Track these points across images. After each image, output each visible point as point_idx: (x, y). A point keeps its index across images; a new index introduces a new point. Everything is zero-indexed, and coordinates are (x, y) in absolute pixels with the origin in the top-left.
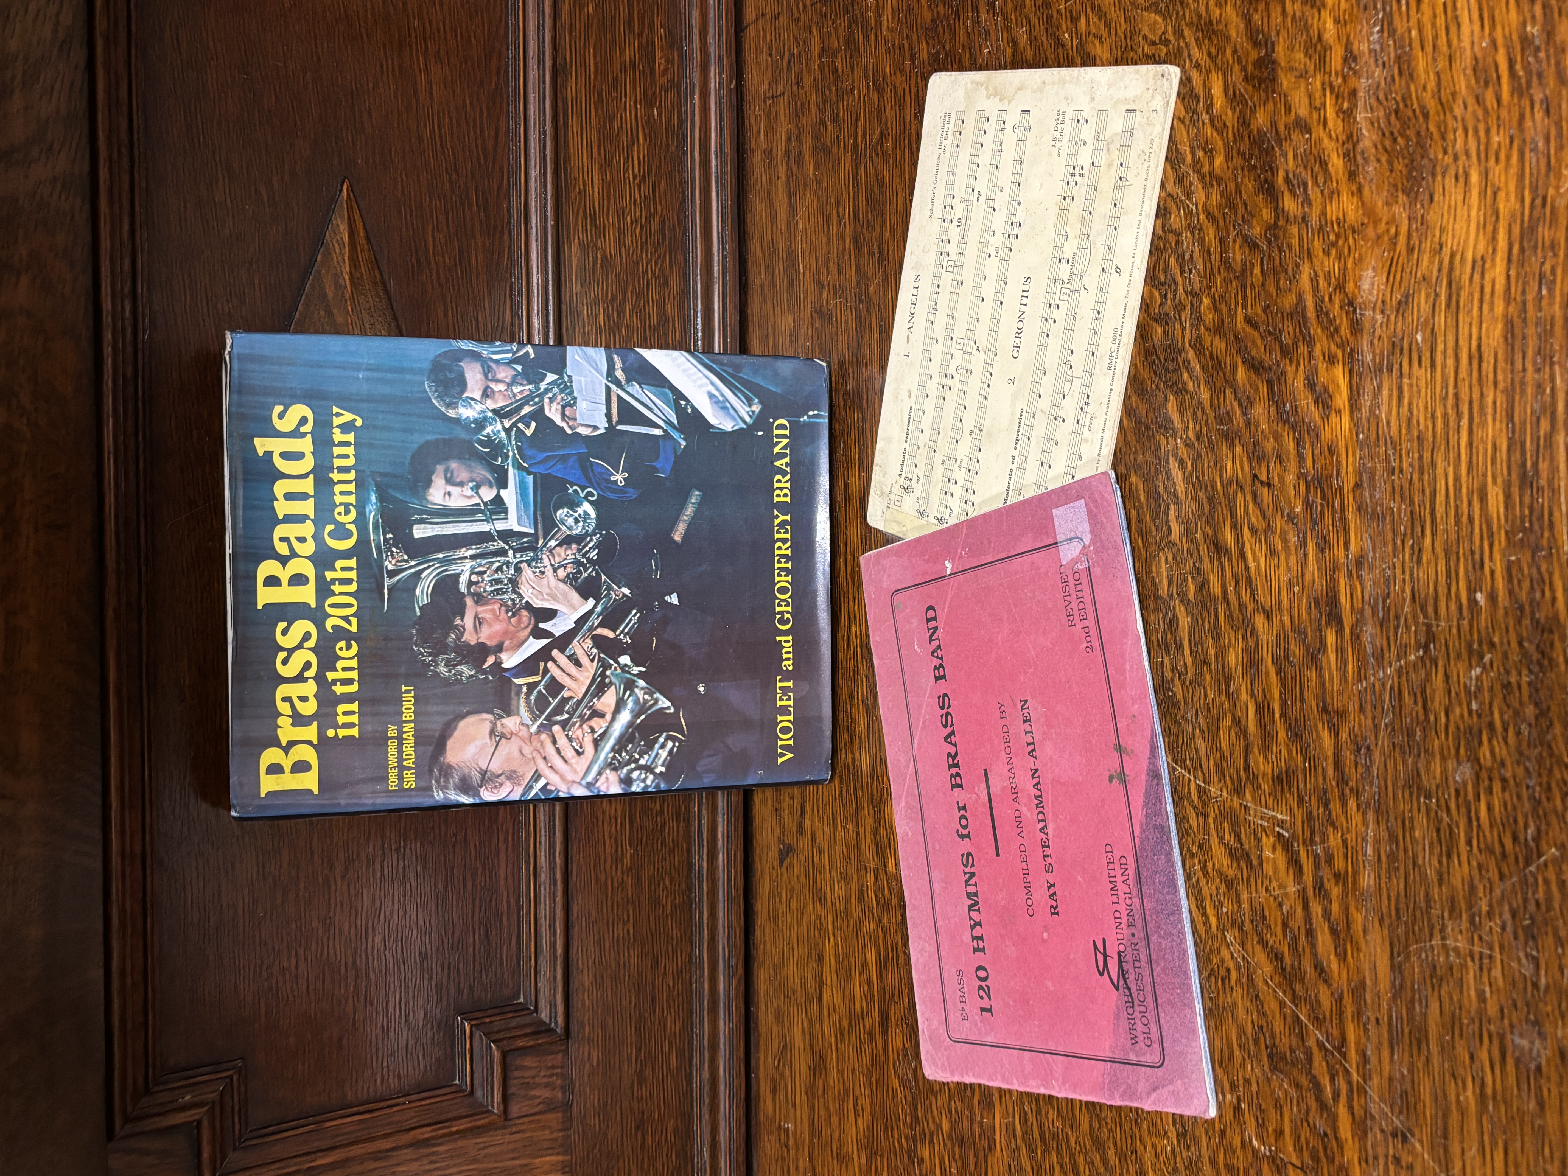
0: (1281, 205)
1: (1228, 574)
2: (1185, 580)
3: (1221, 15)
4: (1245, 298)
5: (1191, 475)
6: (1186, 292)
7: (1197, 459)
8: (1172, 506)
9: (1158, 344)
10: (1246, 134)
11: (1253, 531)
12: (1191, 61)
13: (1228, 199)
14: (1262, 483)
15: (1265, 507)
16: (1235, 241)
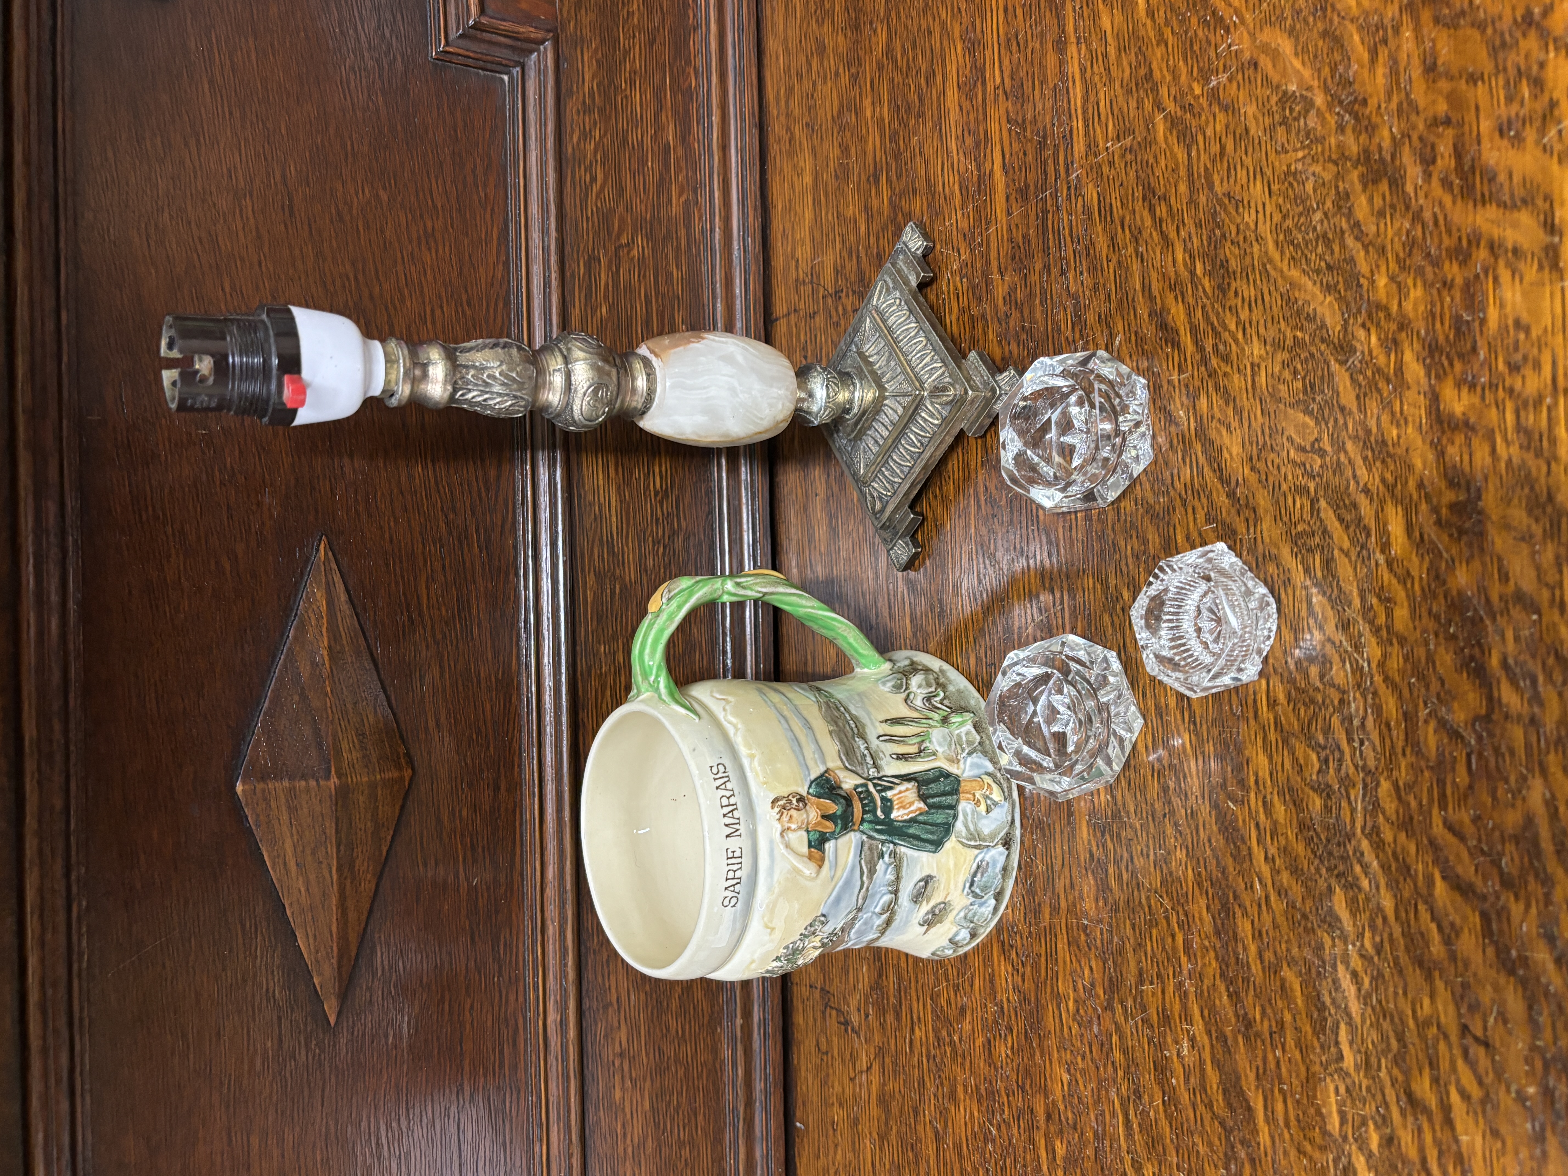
0: (1496, 694)
1: (1428, 1138)
2: (1364, 1123)
3: (1399, 437)
4: (1443, 796)
5: (1370, 995)
6: (1356, 767)
7: (1378, 978)
8: (1343, 1027)
9: (1317, 818)
10: (1440, 591)
11: (1465, 1096)
12: (1358, 483)
13: (1415, 666)
14: (1476, 1039)
15: (1481, 1069)
16: (1426, 722)
